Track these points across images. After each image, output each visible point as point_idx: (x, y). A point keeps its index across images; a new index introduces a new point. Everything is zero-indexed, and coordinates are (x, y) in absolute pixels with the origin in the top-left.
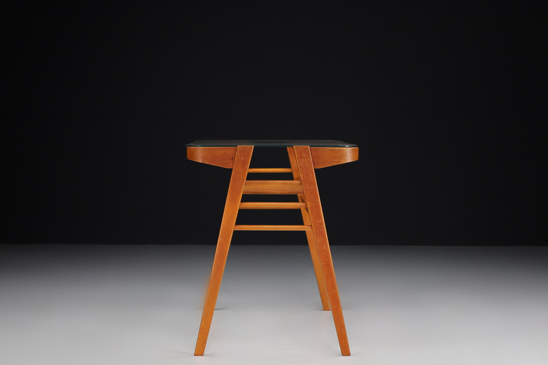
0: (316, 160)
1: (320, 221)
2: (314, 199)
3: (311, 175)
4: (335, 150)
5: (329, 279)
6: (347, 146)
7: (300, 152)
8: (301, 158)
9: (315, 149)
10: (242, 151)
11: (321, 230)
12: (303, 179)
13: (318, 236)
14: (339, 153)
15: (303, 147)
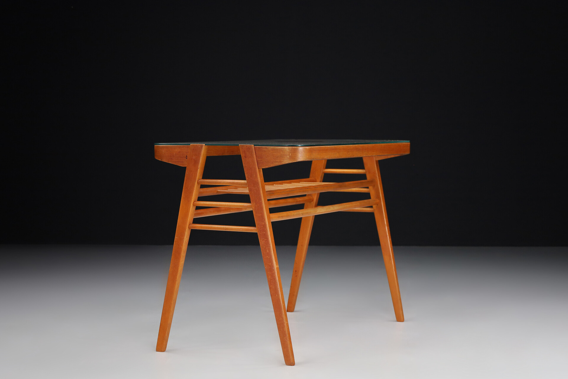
0: (260, 160)
1: (263, 224)
2: (258, 200)
3: (254, 175)
4: (277, 149)
5: (272, 284)
6: (300, 146)
7: (245, 151)
8: (246, 158)
9: (259, 148)
10: (193, 149)
11: (264, 233)
12: (247, 179)
13: (262, 239)
14: (281, 152)
15: (247, 146)
